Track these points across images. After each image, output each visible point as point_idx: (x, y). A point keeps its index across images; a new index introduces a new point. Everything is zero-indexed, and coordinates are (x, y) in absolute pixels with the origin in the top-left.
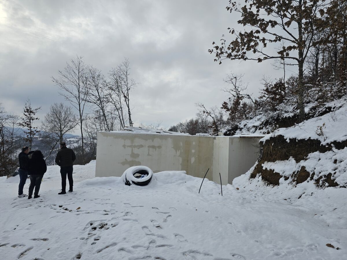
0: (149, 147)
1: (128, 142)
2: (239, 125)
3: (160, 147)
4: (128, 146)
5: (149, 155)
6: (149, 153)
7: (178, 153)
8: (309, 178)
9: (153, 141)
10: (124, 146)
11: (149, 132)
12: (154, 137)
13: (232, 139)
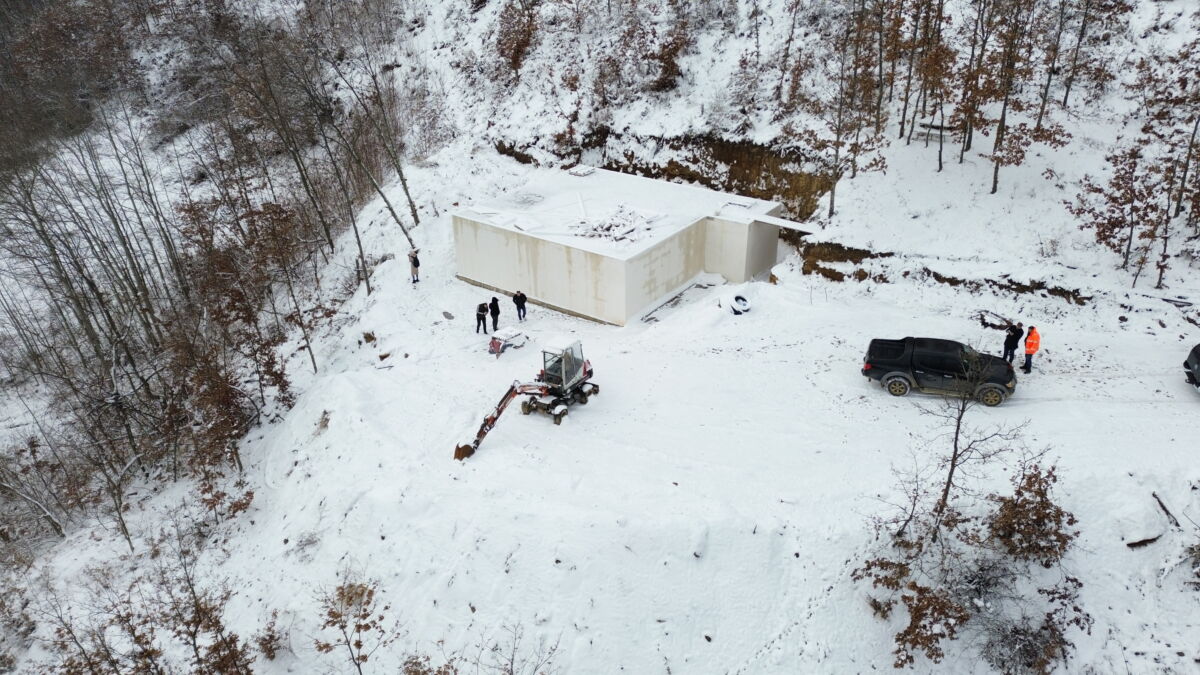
0: (661, 256)
4: (647, 265)
5: (662, 266)
7: (682, 251)
10: (645, 267)
11: (644, 234)
12: (665, 243)
13: (750, 226)
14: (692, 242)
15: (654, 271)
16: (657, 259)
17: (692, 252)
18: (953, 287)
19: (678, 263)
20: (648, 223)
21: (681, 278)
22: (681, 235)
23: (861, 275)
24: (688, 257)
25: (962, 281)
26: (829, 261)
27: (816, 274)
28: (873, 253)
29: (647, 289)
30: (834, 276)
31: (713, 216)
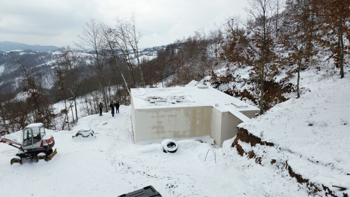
0: (168, 116)
1: (155, 114)
2: (233, 75)
3: (176, 116)
4: (155, 117)
5: (169, 121)
6: (169, 120)
7: (188, 118)
8: (254, 157)
9: (171, 112)
10: (153, 117)
11: (167, 104)
12: (171, 109)
13: (223, 114)
14: (198, 116)
15: (162, 122)
16: (164, 116)
17: (198, 122)
18: (298, 183)
19: (184, 124)
20: (178, 102)
21: (187, 133)
22: (187, 109)
23: (252, 155)
24: (193, 123)
25: (306, 181)
26: (242, 140)
27: (235, 148)
28: (262, 141)
29: (155, 130)
30: (241, 151)
31: (214, 106)
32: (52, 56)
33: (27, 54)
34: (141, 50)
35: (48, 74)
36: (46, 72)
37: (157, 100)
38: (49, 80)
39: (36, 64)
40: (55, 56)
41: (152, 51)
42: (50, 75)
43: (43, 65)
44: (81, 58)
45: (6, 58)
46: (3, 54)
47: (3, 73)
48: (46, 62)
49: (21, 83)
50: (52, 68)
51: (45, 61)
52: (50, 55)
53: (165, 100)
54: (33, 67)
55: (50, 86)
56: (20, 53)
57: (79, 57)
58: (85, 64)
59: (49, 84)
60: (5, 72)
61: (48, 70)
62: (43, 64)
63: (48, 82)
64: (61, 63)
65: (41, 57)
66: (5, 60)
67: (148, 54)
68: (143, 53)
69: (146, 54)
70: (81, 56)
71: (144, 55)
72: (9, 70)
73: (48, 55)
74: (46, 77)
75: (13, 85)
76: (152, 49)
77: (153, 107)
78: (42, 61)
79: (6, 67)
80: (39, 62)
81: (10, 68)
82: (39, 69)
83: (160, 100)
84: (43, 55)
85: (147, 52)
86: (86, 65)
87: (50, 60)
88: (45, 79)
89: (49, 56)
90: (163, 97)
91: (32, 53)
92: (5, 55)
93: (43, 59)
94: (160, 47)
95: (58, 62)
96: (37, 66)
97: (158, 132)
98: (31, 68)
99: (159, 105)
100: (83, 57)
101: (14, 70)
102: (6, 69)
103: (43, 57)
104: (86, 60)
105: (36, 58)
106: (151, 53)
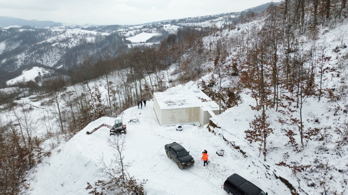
0: (177, 112)
5: (178, 115)
10: (170, 113)
11: (177, 106)
12: (179, 109)
13: (205, 112)
14: (192, 112)
15: (174, 115)
16: (175, 112)
17: (192, 115)
18: (225, 141)
19: (185, 116)
20: (182, 104)
21: (187, 121)
22: (187, 109)
23: (213, 132)
24: (190, 116)
25: (227, 140)
26: (211, 126)
27: (208, 129)
28: (217, 126)
29: (171, 119)
30: (210, 130)
31: (201, 107)
32: (52, 33)
33: (27, 31)
34: (141, 27)
35: (50, 52)
36: (48, 50)
37: (171, 103)
38: (50, 57)
39: (37, 41)
40: (55, 33)
41: (152, 28)
42: (51, 52)
43: (43, 43)
44: (80, 35)
45: (6, 34)
46: (2, 31)
47: (4, 50)
48: (47, 39)
49: (23, 60)
50: (53, 45)
51: (45, 38)
52: (50, 31)
53: (175, 103)
54: (34, 44)
55: (52, 63)
56: (20, 30)
57: (79, 34)
58: (85, 41)
59: (51, 62)
60: (6, 49)
61: (49, 47)
62: (44, 41)
63: (50, 59)
64: (62, 40)
65: (41, 34)
66: (5, 37)
67: (148, 31)
68: (143, 30)
69: (146, 31)
70: (81, 33)
71: (143, 32)
72: (10, 47)
73: (47, 32)
74: (47, 54)
75: (16, 62)
76: (151, 26)
77: (169, 107)
78: (42, 38)
79: (7, 44)
80: (40, 39)
81: (11, 44)
82: (40, 46)
83: (173, 103)
84: (43, 32)
85: (146, 29)
86: (87, 42)
87: (50, 37)
88: (47, 56)
89: (49, 33)
90: (174, 102)
91: (31, 30)
92: (5, 31)
93: (43, 36)
94: (159, 24)
95: (59, 39)
96: (38, 43)
97: (172, 120)
98: (32, 45)
99: (173, 107)
100: (83, 34)
101: (15, 47)
102: (7, 46)
103: (43, 34)
104: (86, 37)
105: (36, 35)
106: (151, 30)
